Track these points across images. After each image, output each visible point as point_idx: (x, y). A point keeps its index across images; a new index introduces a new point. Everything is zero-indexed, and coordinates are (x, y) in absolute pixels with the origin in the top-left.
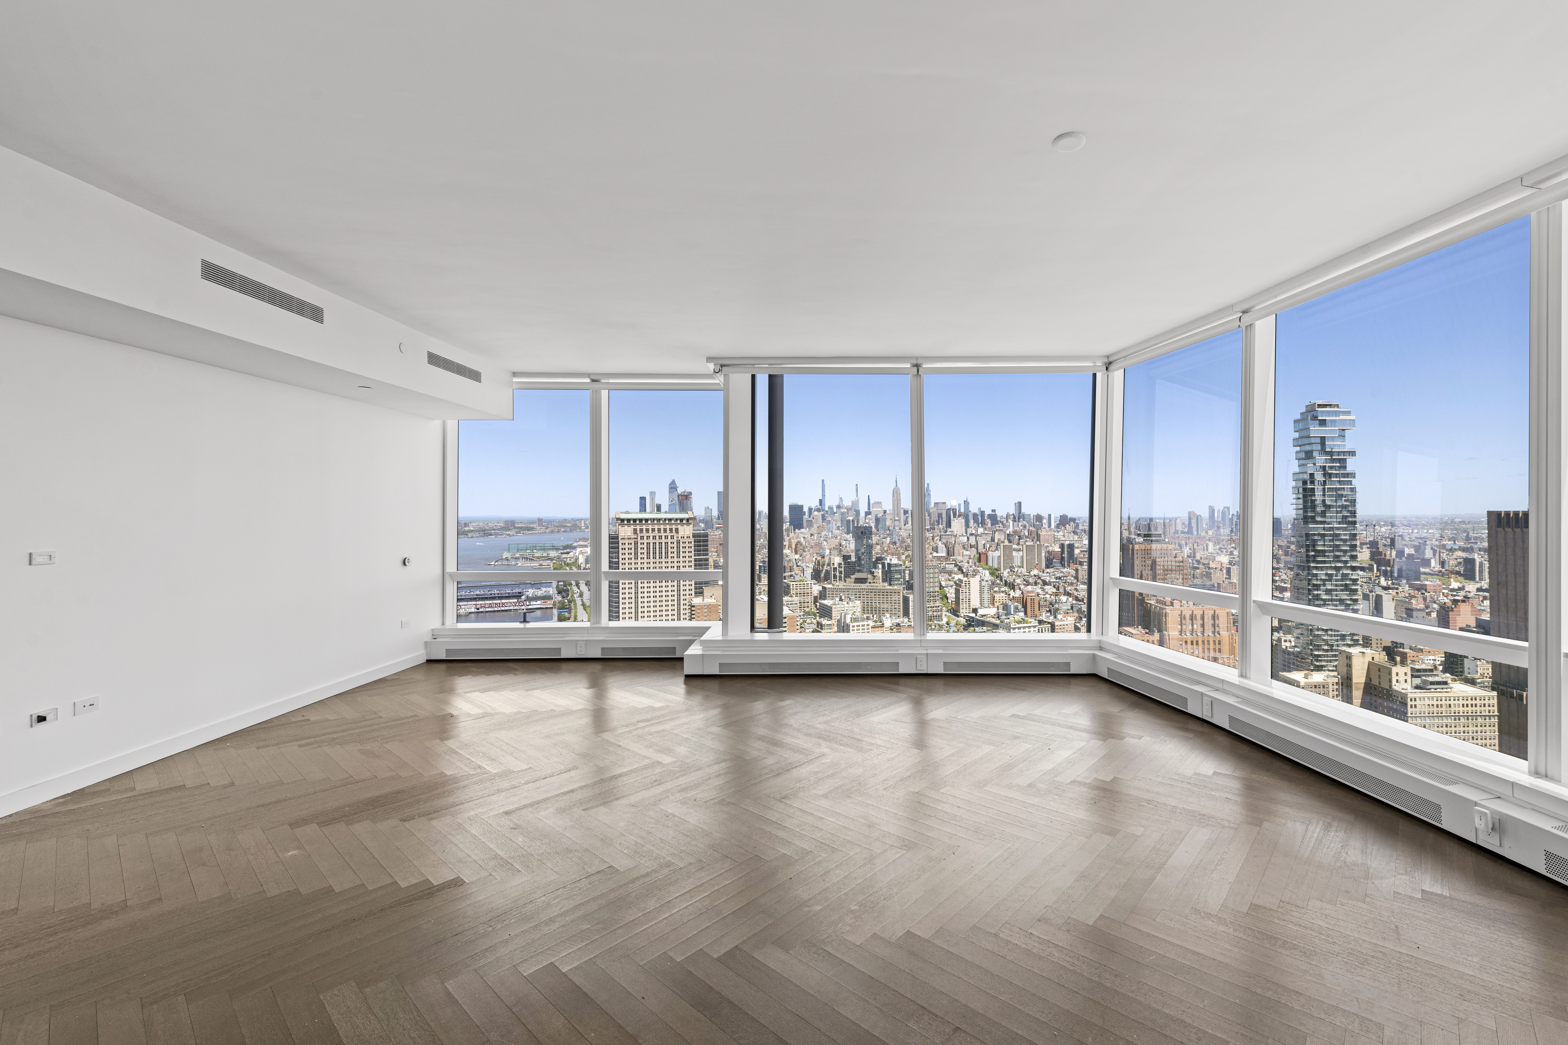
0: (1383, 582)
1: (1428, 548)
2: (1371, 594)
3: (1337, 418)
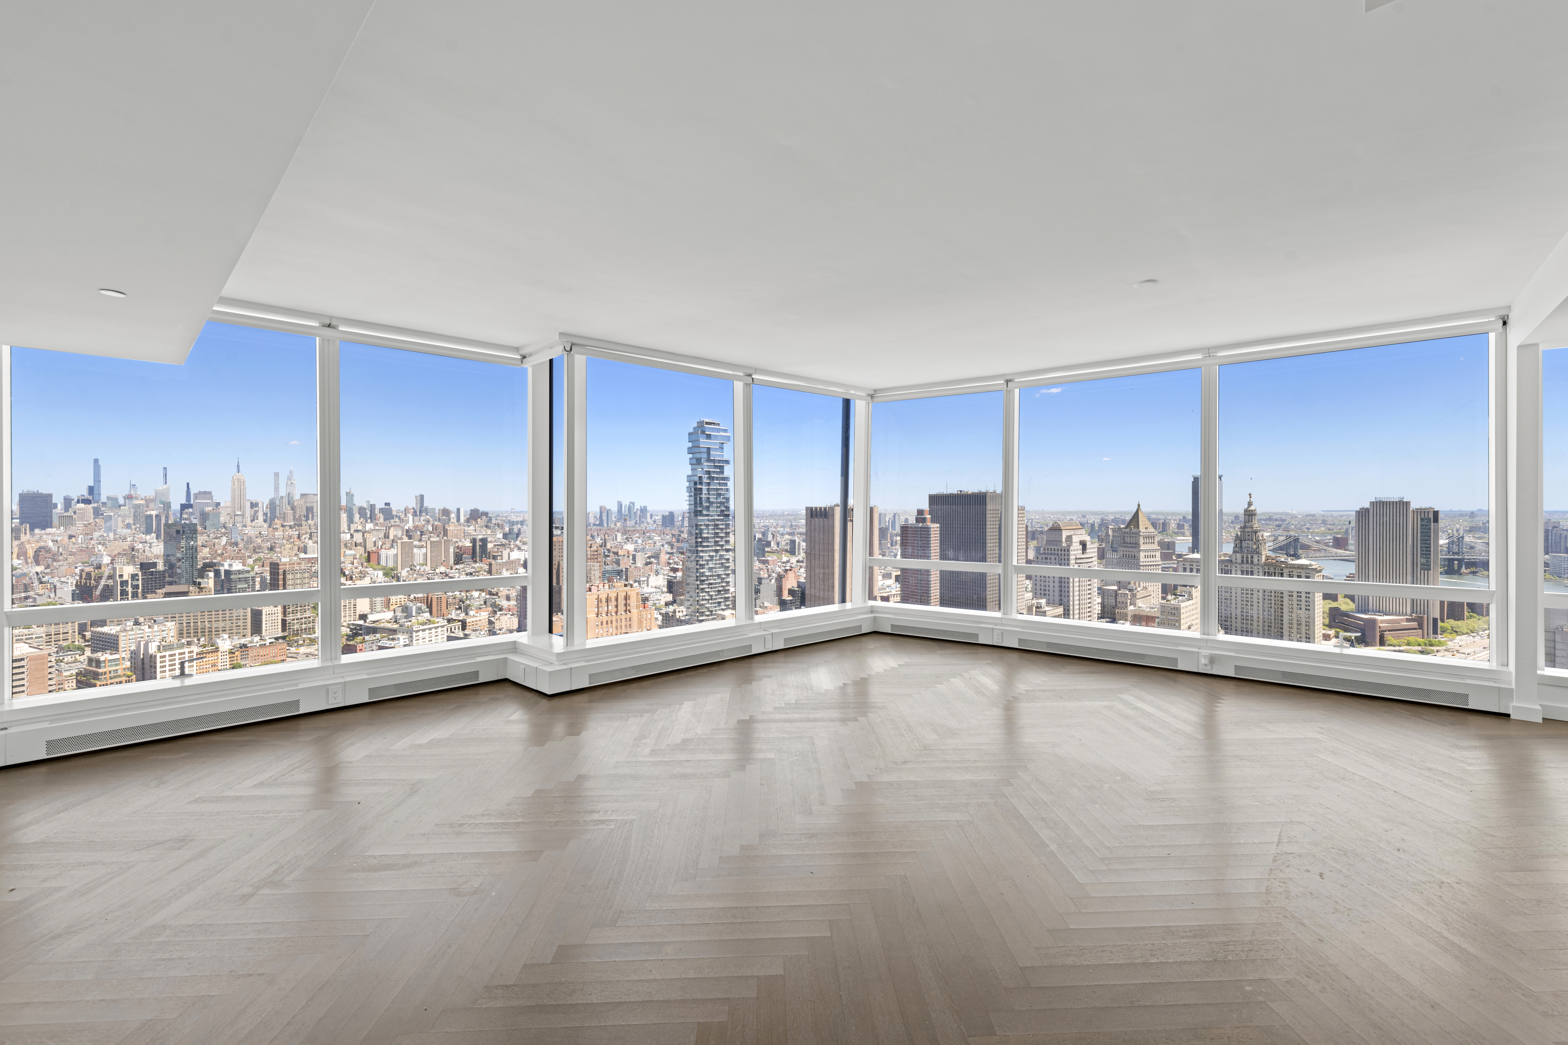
1: (770, 533)
3: (718, 434)
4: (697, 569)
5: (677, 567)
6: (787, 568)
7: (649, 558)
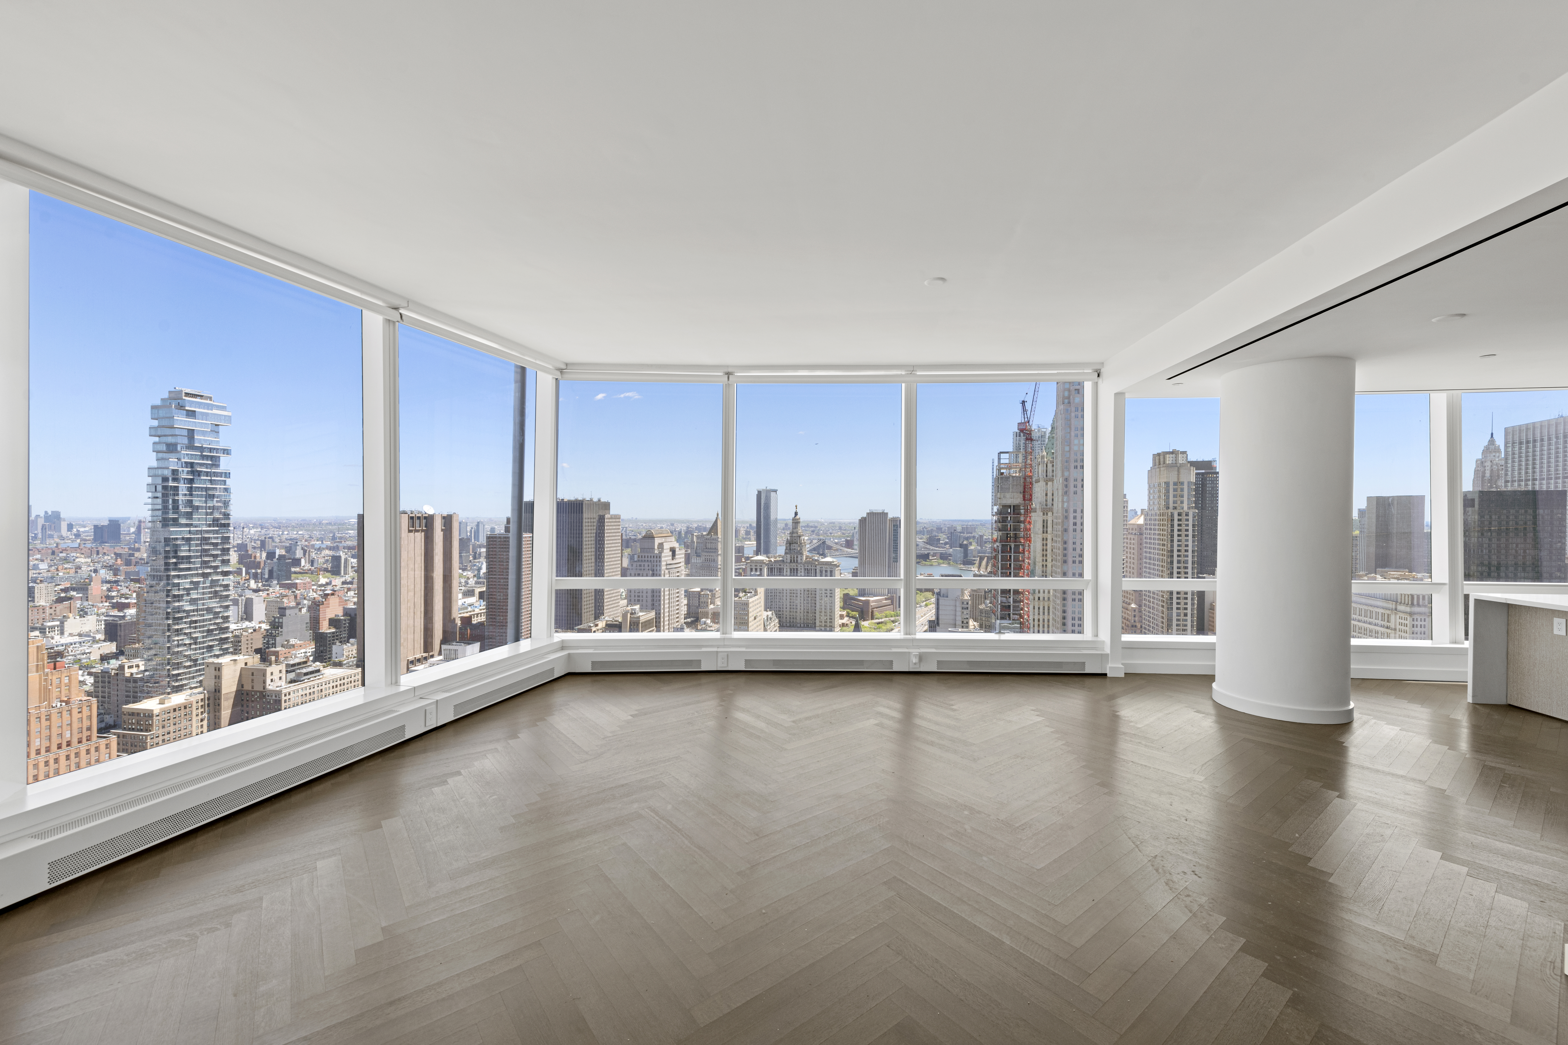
0: (253, 584)
1: (299, 548)
2: (240, 599)
3: (210, 412)
4: (168, 602)
5: (126, 601)
6: (326, 592)
7: (65, 590)
